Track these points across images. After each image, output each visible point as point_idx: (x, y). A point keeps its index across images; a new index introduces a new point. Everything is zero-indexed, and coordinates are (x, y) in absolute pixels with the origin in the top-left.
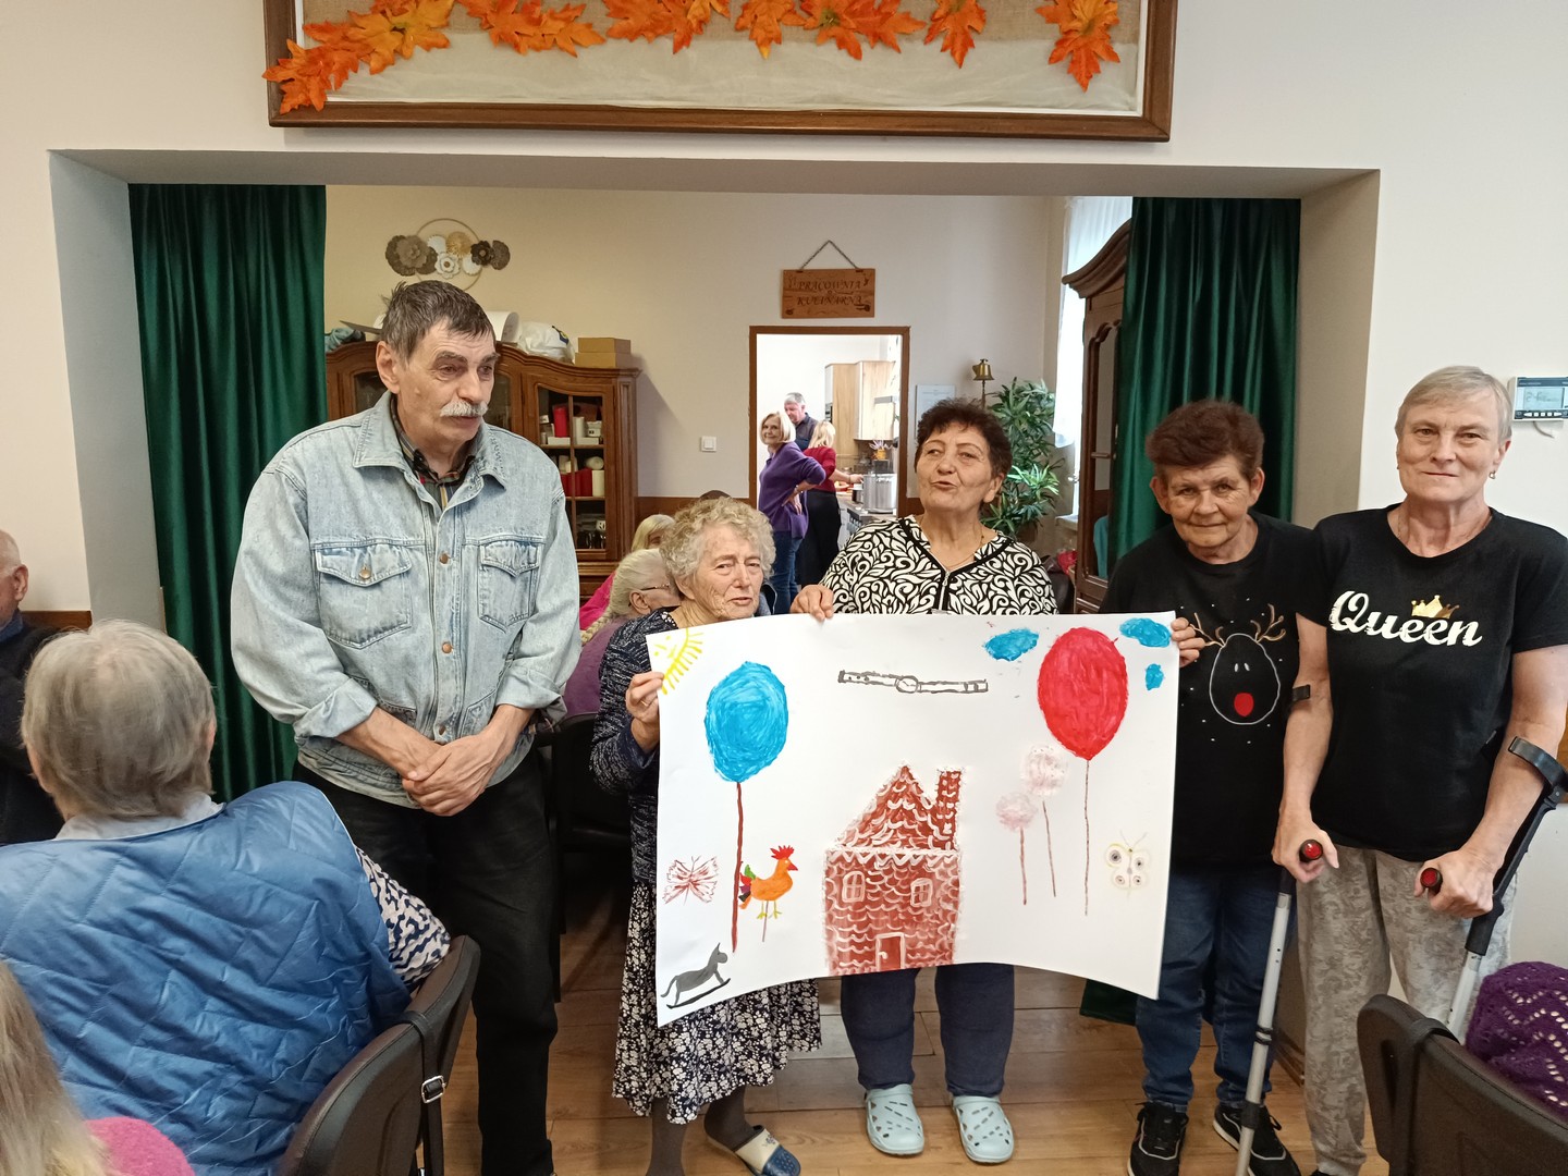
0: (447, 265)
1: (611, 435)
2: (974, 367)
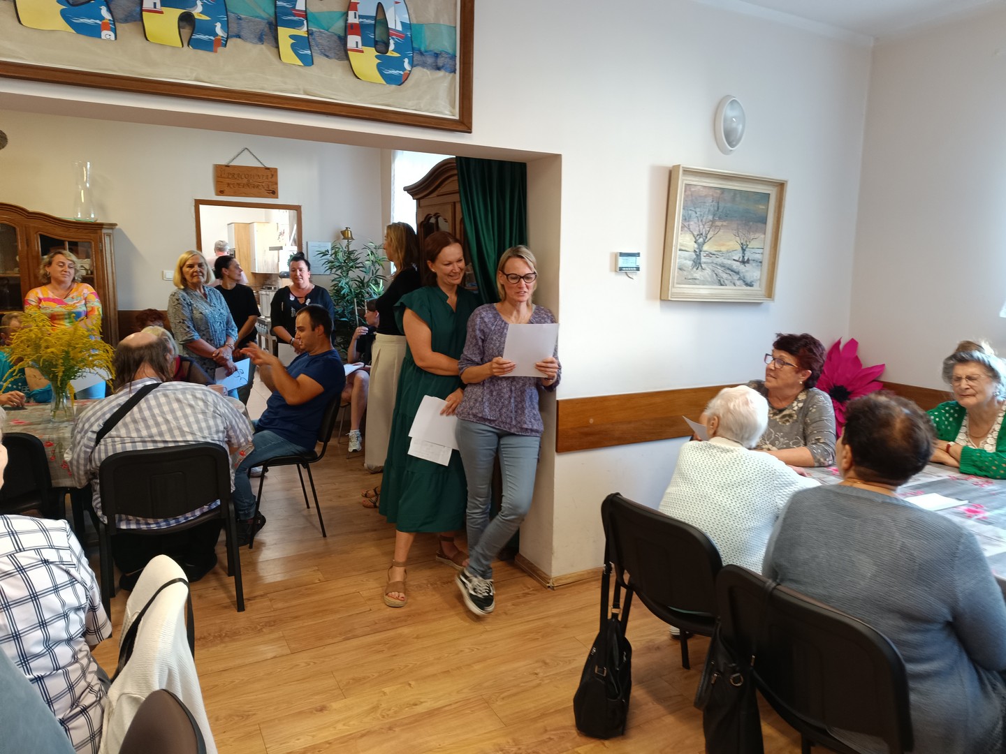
2: (342, 232)
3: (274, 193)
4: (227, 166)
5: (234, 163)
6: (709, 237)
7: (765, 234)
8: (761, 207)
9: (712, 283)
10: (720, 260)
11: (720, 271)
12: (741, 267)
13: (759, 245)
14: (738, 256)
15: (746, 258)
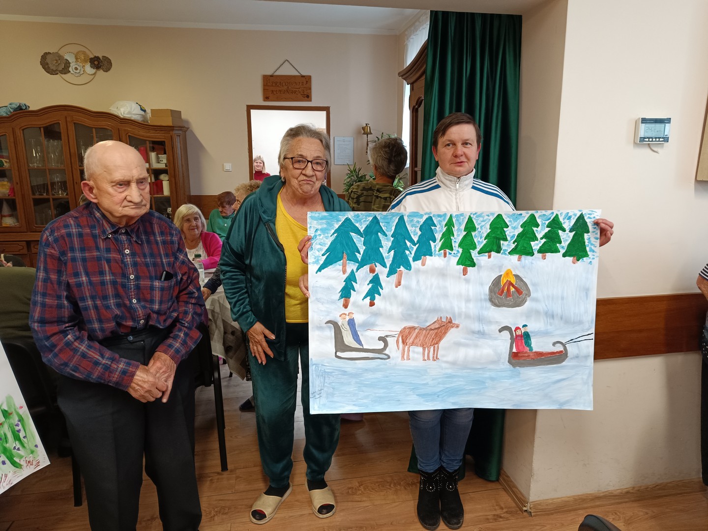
0: (76, 69)
1: (172, 161)
2: (363, 128)
3: (308, 97)
4: (272, 76)
5: (278, 73)
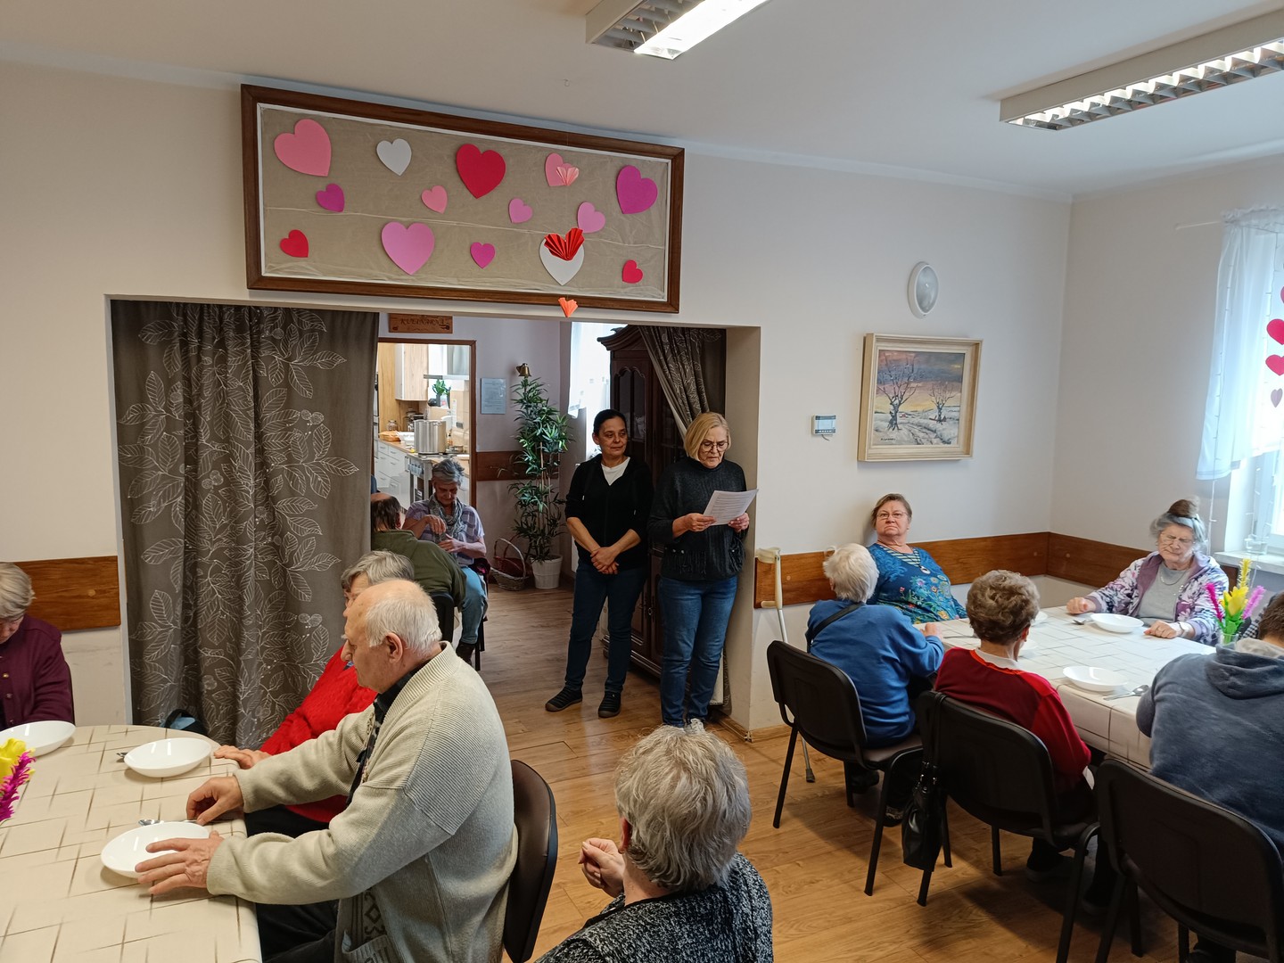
2: (518, 367)
3: (448, 329)
6: (904, 399)
7: (961, 392)
8: (956, 366)
9: (910, 443)
10: (916, 420)
11: (916, 430)
12: (938, 426)
13: (955, 402)
14: (934, 414)
15: (942, 417)
